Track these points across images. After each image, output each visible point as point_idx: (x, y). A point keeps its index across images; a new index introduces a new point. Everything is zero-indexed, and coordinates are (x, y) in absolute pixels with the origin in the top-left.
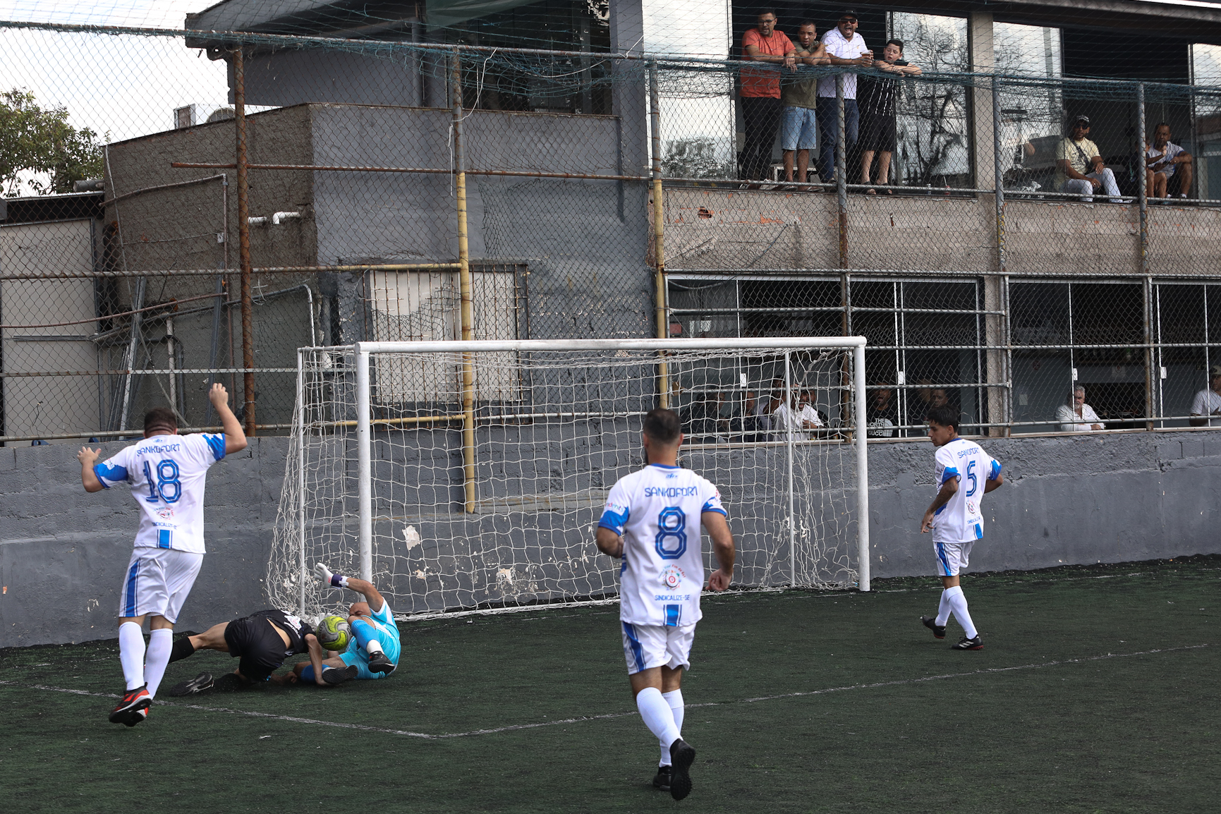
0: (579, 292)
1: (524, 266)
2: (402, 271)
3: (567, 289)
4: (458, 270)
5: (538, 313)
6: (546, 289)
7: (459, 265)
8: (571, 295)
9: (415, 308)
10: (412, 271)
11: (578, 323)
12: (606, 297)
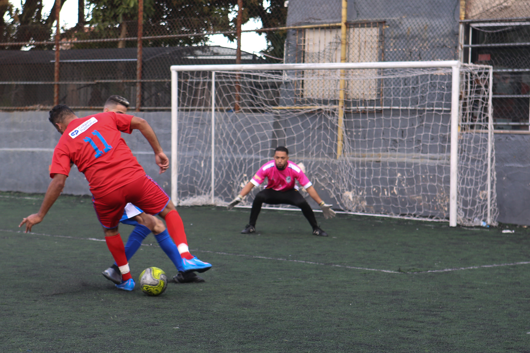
0: (413, 37)
1: (382, 23)
2: (317, 28)
3: (406, 35)
4: (340, 27)
5: (389, 49)
6: (394, 36)
7: (340, 24)
8: (408, 39)
9: (322, 49)
10: (323, 28)
11: (412, 55)
12: (430, 39)
